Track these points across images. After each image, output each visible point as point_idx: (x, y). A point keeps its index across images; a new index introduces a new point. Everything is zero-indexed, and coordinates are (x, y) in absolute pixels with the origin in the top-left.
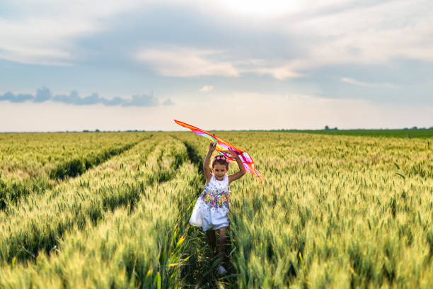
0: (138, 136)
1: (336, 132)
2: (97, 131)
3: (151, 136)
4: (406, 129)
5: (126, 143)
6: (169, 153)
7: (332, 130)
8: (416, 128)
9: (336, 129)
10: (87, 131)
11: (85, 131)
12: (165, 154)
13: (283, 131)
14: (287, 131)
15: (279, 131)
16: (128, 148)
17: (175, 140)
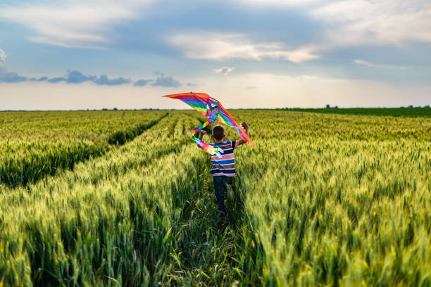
0: (157, 114)
1: (336, 110)
3: (168, 114)
5: (151, 120)
6: (189, 127)
7: (333, 108)
8: (412, 106)
9: (336, 107)
10: (106, 110)
11: (104, 110)
12: (186, 128)
13: (287, 109)
14: (291, 110)
15: (283, 109)
16: (154, 123)
17: (190, 118)
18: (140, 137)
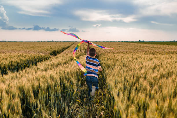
0: (70, 43)
1: (143, 42)
2: (53, 41)
3: (74, 43)
4: (171, 42)
7: (142, 41)
8: (175, 41)
9: (143, 41)
11: (48, 41)
12: (82, 49)
13: (123, 42)
14: (124, 42)
15: (121, 42)
18: (63, 52)
